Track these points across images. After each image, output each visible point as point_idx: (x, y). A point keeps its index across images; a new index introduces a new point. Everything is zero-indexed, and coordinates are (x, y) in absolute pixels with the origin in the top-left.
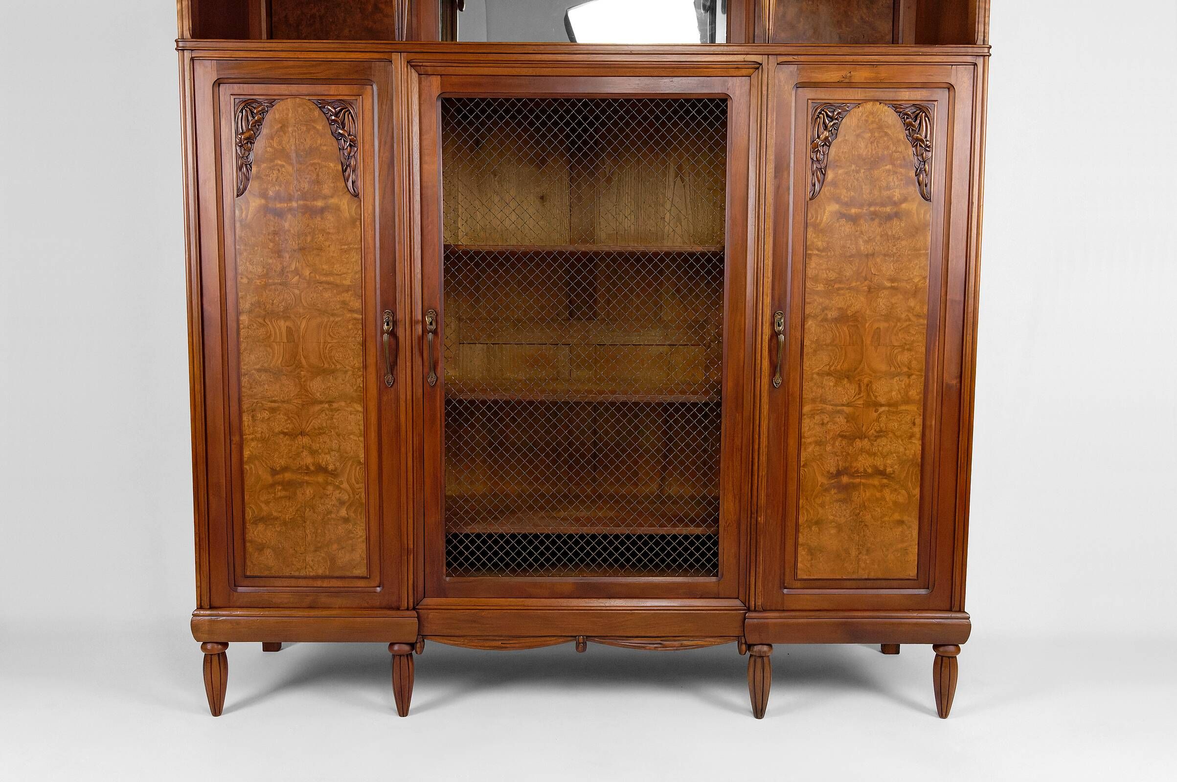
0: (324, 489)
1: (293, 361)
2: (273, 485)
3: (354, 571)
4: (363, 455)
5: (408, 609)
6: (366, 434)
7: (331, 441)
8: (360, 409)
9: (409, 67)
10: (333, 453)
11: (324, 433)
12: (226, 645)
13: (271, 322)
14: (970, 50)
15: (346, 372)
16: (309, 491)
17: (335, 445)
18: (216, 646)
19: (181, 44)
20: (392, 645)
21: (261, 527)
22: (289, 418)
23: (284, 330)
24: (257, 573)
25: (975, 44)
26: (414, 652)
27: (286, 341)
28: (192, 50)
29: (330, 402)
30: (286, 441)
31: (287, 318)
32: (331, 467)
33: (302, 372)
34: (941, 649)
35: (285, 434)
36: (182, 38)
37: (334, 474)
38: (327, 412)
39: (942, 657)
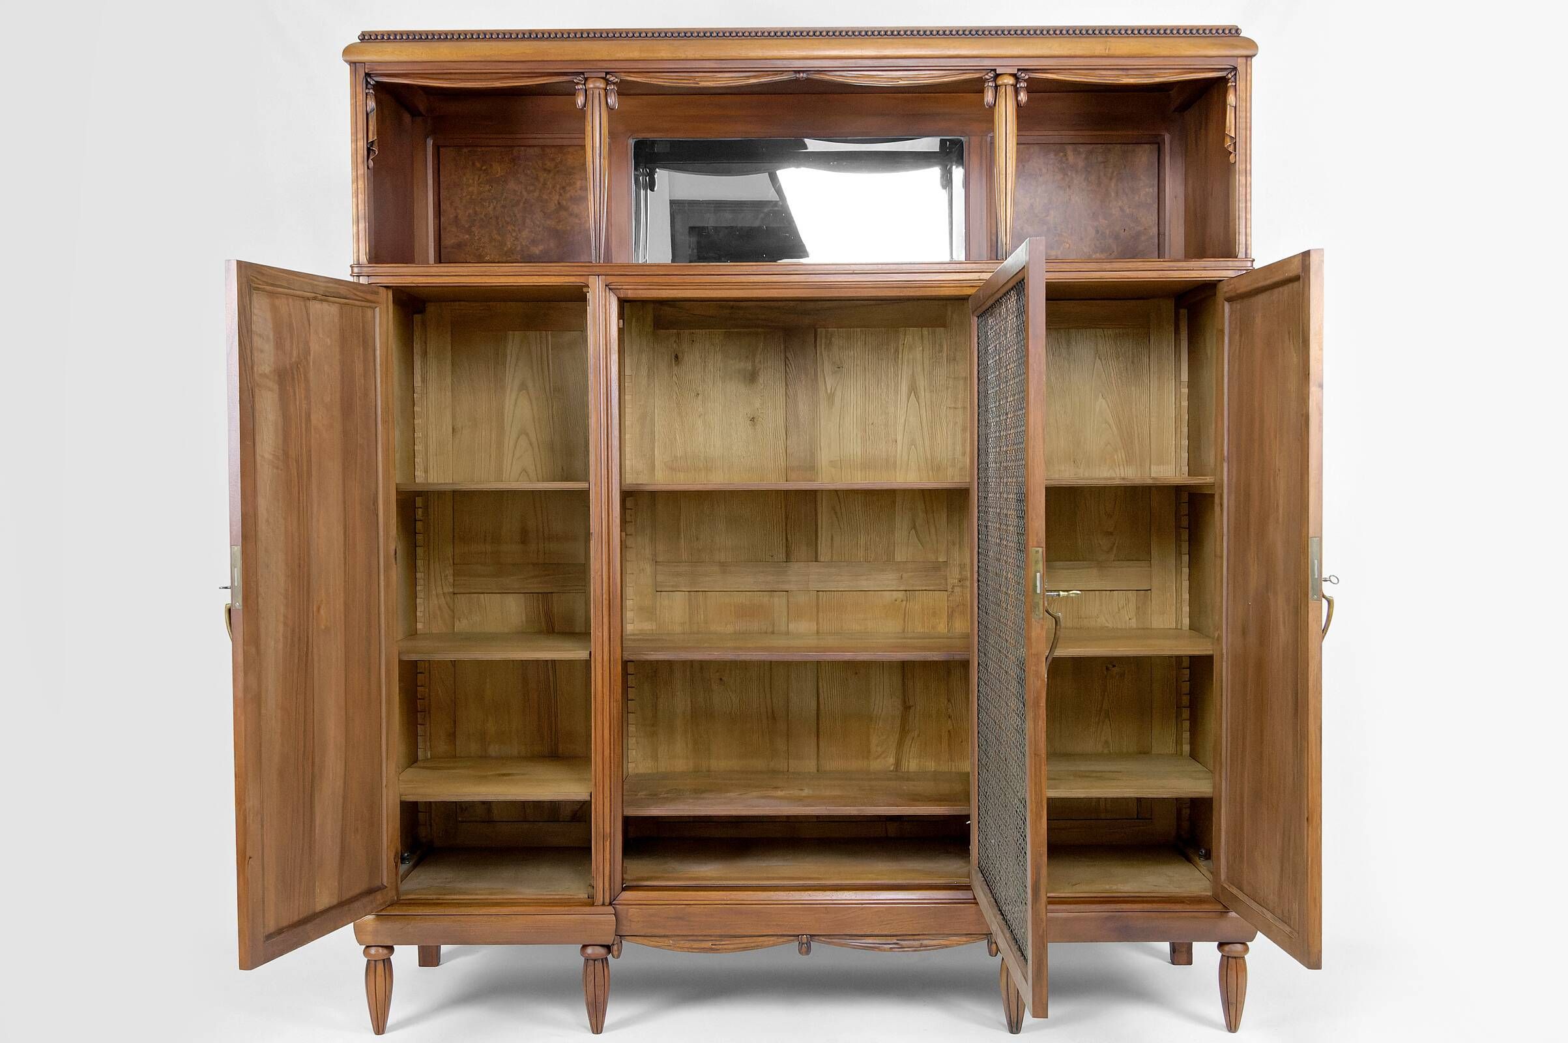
5: (603, 904)
9: (607, 290)
12: (391, 949)
14: (1230, 264)
18: (380, 950)
19: (356, 270)
20: (585, 947)
25: (1237, 258)
26: (610, 957)
28: (368, 276)
34: (1227, 948)
36: (359, 265)
39: (1228, 957)
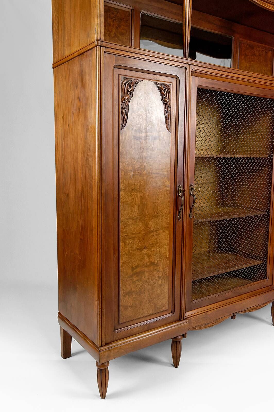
0: (153, 273)
1: (142, 213)
2: (132, 276)
3: (164, 308)
4: (168, 254)
5: (184, 319)
6: (169, 244)
7: (156, 249)
8: (168, 232)
10: (157, 255)
11: (154, 246)
13: (134, 194)
15: (163, 216)
16: (147, 275)
17: (158, 252)
21: (127, 297)
22: (140, 241)
23: (139, 197)
24: (124, 321)
27: (139, 203)
29: (156, 231)
30: (138, 253)
31: (140, 192)
32: (156, 262)
33: (146, 218)
35: (138, 249)
37: (157, 265)
38: (155, 236)
